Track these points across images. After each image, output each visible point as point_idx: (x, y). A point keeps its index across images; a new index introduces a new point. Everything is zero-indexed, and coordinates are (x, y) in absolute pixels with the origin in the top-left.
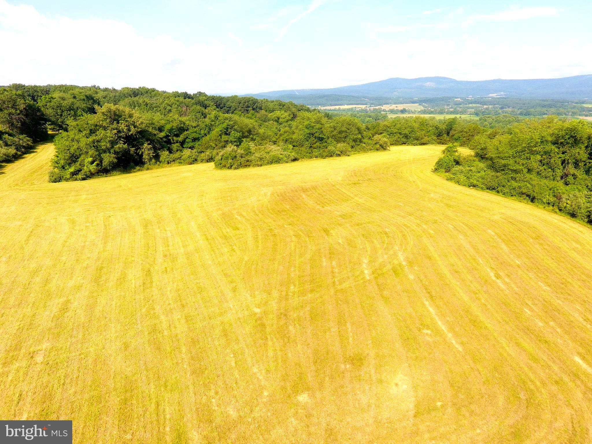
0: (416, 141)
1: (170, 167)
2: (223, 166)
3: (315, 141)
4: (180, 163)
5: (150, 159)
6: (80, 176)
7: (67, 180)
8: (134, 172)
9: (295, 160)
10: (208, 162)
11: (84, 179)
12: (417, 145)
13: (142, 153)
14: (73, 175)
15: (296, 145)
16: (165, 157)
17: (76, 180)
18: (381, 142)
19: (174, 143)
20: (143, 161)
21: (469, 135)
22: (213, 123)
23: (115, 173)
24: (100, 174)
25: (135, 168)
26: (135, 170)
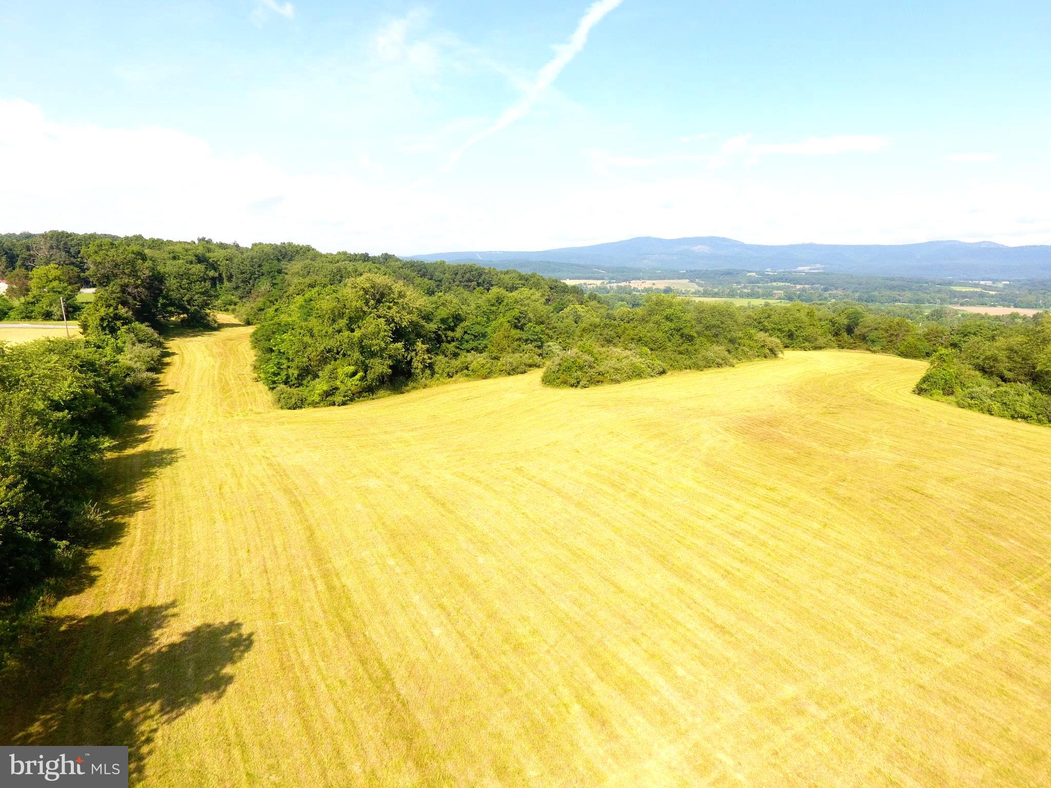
0: (807, 344)
1: (455, 382)
2: (562, 382)
3: (681, 341)
4: (467, 375)
5: (423, 371)
6: (338, 398)
7: (315, 404)
8: (408, 391)
9: (663, 372)
10: (509, 374)
11: (344, 403)
12: (809, 350)
13: (412, 359)
14: (327, 396)
15: (656, 347)
16: (443, 366)
17: (334, 404)
18: (770, 345)
19: (449, 342)
20: (412, 371)
21: (892, 334)
22: (494, 308)
23: (381, 392)
24: (365, 394)
25: (407, 385)
26: (408, 388)
